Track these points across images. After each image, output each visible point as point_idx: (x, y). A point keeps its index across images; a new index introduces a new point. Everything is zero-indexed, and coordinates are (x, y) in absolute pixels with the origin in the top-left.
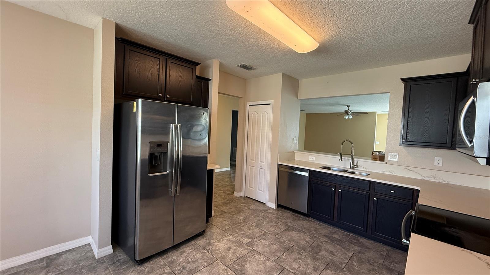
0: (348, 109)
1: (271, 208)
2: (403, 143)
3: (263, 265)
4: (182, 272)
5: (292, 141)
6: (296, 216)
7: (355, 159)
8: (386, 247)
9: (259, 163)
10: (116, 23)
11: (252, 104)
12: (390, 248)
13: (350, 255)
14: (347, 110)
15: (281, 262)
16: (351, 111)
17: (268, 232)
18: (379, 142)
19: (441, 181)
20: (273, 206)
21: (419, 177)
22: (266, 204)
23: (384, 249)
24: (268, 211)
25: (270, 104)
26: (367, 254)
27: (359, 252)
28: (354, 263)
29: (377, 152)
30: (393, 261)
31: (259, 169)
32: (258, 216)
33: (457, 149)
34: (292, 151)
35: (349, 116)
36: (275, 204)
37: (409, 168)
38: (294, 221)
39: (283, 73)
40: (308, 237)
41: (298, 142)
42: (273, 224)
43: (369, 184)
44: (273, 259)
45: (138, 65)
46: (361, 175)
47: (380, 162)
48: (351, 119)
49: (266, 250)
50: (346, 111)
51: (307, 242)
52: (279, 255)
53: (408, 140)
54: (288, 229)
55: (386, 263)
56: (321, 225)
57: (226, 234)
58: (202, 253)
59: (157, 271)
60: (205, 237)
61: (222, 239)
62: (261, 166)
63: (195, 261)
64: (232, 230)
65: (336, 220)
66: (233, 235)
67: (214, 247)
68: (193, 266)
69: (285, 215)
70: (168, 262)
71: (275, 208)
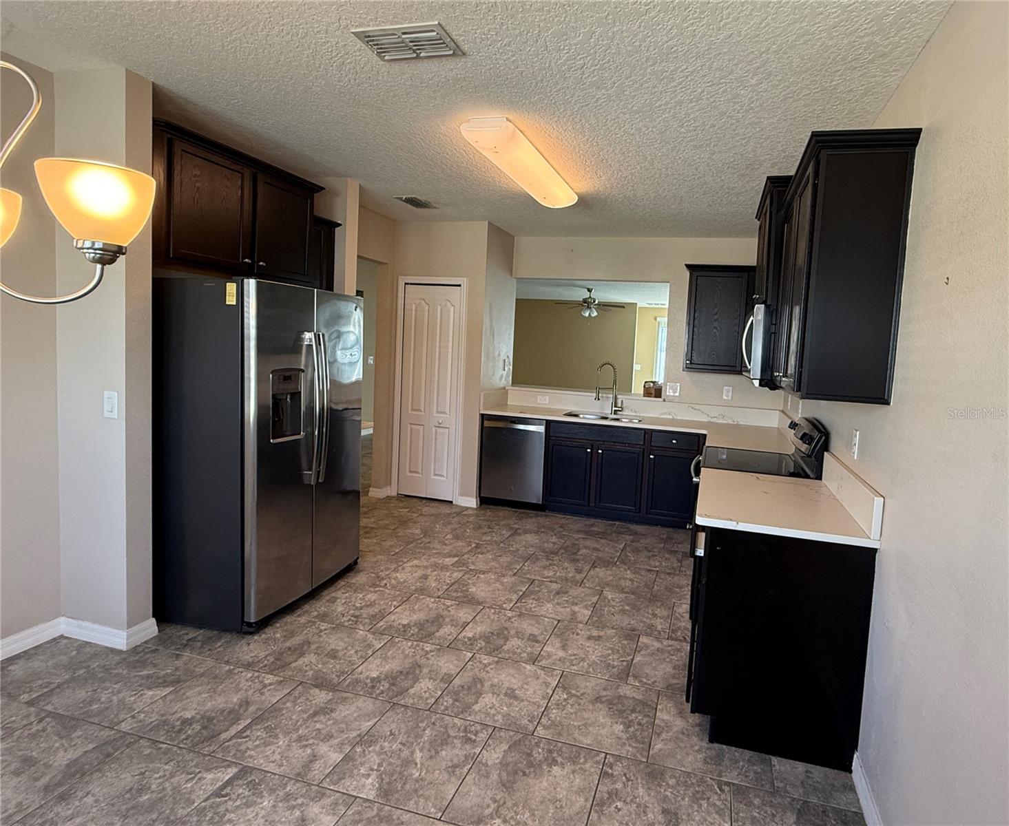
0: (588, 296)
1: (467, 508)
2: (688, 366)
3: (498, 583)
4: (357, 622)
5: (502, 365)
6: (521, 513)
7: (619, 396)
8: (664, 529)
9: (435, 414)
10: (153, 83)
11: (412, 282)
12: (670, 529)
13: (622, 546)
14: (588, 298)
15: (525, 574)
16: (594, 302)
17: (481, 543)
18: (639, 366)
19: (730, 422)
20: (472, 502)
21: (705, 419)
22: (454, 503)
23: (664, 532)
24: (464, 513)
25: (460, 286)
26: (642, 541)
27: (632, 542)
28: (628, 554)
29: (652, 382)
30: (676, 543)
31: (434, 429)
32: (450, 523)
33: (744, 373)
34: (502, 386)
35: (591, 311)
36: (476, 497)
37: (693, 406)
38: (520, 520)
39: (489, 223)
40: (554, 537)
41: (511, 367)
42: (486, 530)
43: (643, 435)
44: (511, 573)
45: (198, 188)
46: (631, 421)
47: (655, 399)
48: (595, 317)
49: (493, 566)
50: (585, 301)
51: (554, 543)
52: (518, 568)
53: (693, 362)
54: (515, 533)
55: (667, 546)
56: (568, 518)
57: (402, 559)
58: (375, 592)
59: (305, 632)
60: (361, 571)
61: (400, 568)
62: (441, 422)
63: (372, 604)
64: (410, 552)
65: (593, 505)
66: (420, 559)
67: (393, 581)
68: (373, 611)
69: (501, 514)
70: (314, 618)
71: (475, 507)
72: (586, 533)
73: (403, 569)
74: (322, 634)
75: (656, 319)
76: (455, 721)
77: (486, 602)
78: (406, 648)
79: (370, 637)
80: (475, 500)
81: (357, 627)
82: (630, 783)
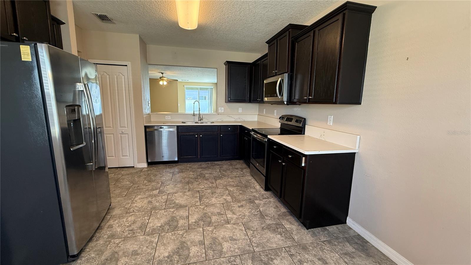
0: (162, 76)
1: (143, 168)
2: (229, 101)
5: (148, 104)
11: (97, 63)
13: (218, 170)
17: (163, 181)
24: (143, 170)
25: (126, 66)
31: (119, 135)
34: (147, 113)
37: (229, 115)
39: (139, 35)
42: (160, 175)
49: (177, 189)
50: (160, 78)
53: (231, 99)
54: (174, 174)
55: (233, 167)
56: (190, 164)
57: (132, 197)
58: (131, 216)
59: (108, 248)
60: (114, 208)
61: (134, 201)
62: (123, 131)
63: (134, 222)
64: (133, 193)
65: (199, 157)
66: (140, 195)
67: (136, 208)
68: (138, 225)
69: (160, 167)
70: (107, 239)
71: (146, 167)
72: (202, 168)
73: (136, 201)
74: (120, 245)
75: (184, 86)
76: (222, 260)
77: (188, 205)
78: (171, 236)
79: (148, 238)
80: (146, 164)
81: (137, 235)
82: (301, 254)
